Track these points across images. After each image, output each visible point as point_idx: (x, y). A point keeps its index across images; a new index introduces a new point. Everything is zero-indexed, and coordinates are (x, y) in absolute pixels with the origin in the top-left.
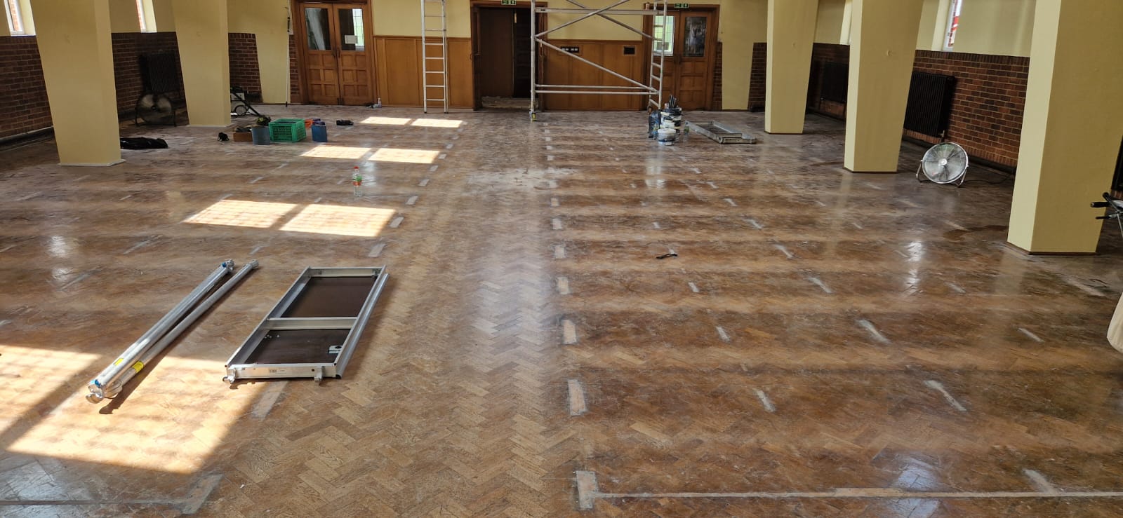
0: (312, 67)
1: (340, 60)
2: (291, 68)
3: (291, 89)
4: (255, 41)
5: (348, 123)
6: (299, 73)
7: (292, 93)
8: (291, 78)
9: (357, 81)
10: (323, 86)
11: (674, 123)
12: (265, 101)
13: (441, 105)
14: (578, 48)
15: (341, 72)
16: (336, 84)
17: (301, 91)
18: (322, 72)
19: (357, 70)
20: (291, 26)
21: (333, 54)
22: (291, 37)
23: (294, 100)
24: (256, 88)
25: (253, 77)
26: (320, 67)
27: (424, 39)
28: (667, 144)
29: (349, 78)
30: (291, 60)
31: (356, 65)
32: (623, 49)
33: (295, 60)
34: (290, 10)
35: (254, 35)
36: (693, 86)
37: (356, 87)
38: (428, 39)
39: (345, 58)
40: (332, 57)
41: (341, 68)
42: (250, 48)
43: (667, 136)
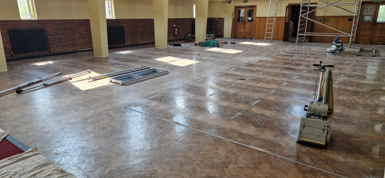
0: (238, 27)
1: (245, 25)
2: (232, 27)
3: (231, 34)
4: (224, 20)
5: (234, 43)
6: (234, 29)
7: (231, 35)
8: (232, 31)
9: (250, 31)
10: (240, 33)
11: (336, 46)
12: (224, 37)
13: (270, 39)
14: (328, 19)
15: (245, 29)
16: (243, 32)
17: (234, 34)
18: (240, 29)
19: (250, 28)
20: (233, 15)
21: (244, 23)
22: (233, 18)
23: (231, 37)
24: (222, 34)
25: (222, 30)
26: (240, 27)
27: (268, 18)
28: (330, 54)
29: (247, 30)
30: (232, 25)
31: (250, 27)
32: (348, 19)
33: (233, 25)
34: (234, 10)
35: (224, 18)
36: (381, 34)
37: (249, 33)
38: (270, 17)
39: (247, 24)
40: (243, 24)
41: (245, 28)
42: (223, 22)
43: (330, 51)
